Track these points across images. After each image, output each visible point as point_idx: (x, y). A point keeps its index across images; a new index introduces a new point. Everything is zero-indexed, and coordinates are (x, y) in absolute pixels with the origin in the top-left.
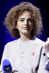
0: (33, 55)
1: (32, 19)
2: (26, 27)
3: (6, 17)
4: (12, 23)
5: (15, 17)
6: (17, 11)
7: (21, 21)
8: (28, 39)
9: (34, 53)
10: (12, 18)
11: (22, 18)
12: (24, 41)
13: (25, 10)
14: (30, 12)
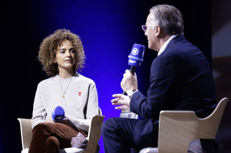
0: (80, 95)
1: (74, 49)
2: (69, 59)
3: (39, 50)
4: (50, 56)
5: (53, 48)
6: (55, 40)
7: (61, 52)
8: (70, 75)
9: (80, 93)
10: (49, 50)
11: (63, 49)
12: (65, 78)
13: (64, 38)
14: (70, 40)
